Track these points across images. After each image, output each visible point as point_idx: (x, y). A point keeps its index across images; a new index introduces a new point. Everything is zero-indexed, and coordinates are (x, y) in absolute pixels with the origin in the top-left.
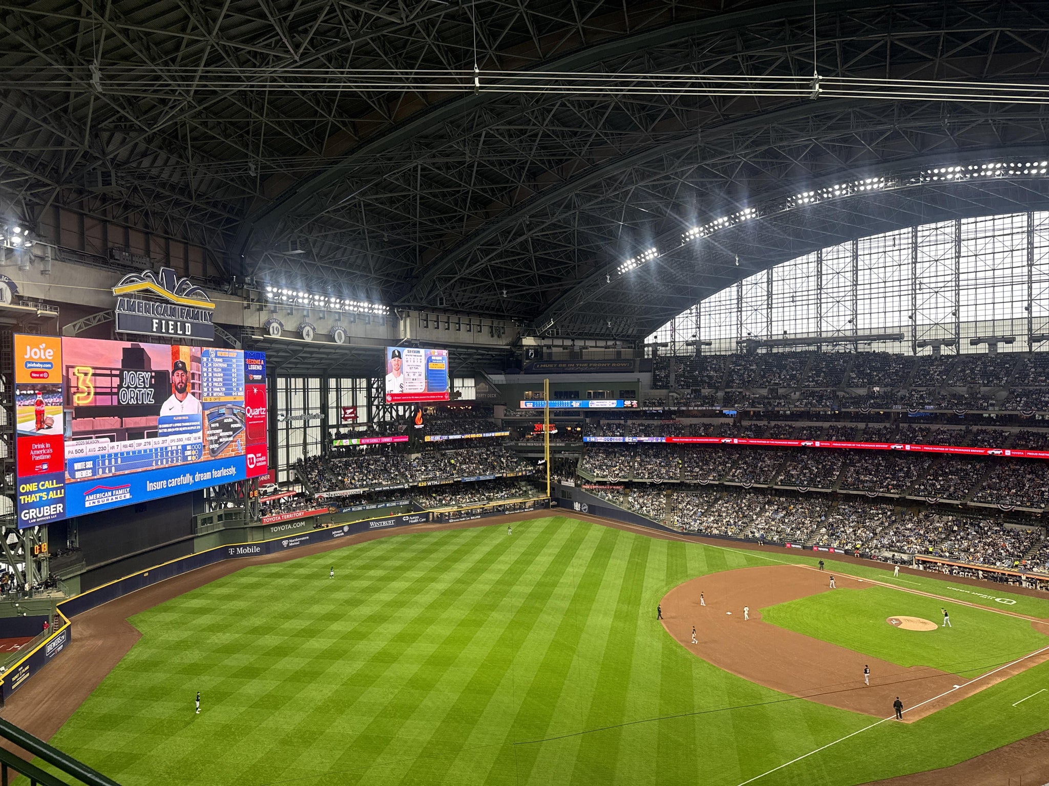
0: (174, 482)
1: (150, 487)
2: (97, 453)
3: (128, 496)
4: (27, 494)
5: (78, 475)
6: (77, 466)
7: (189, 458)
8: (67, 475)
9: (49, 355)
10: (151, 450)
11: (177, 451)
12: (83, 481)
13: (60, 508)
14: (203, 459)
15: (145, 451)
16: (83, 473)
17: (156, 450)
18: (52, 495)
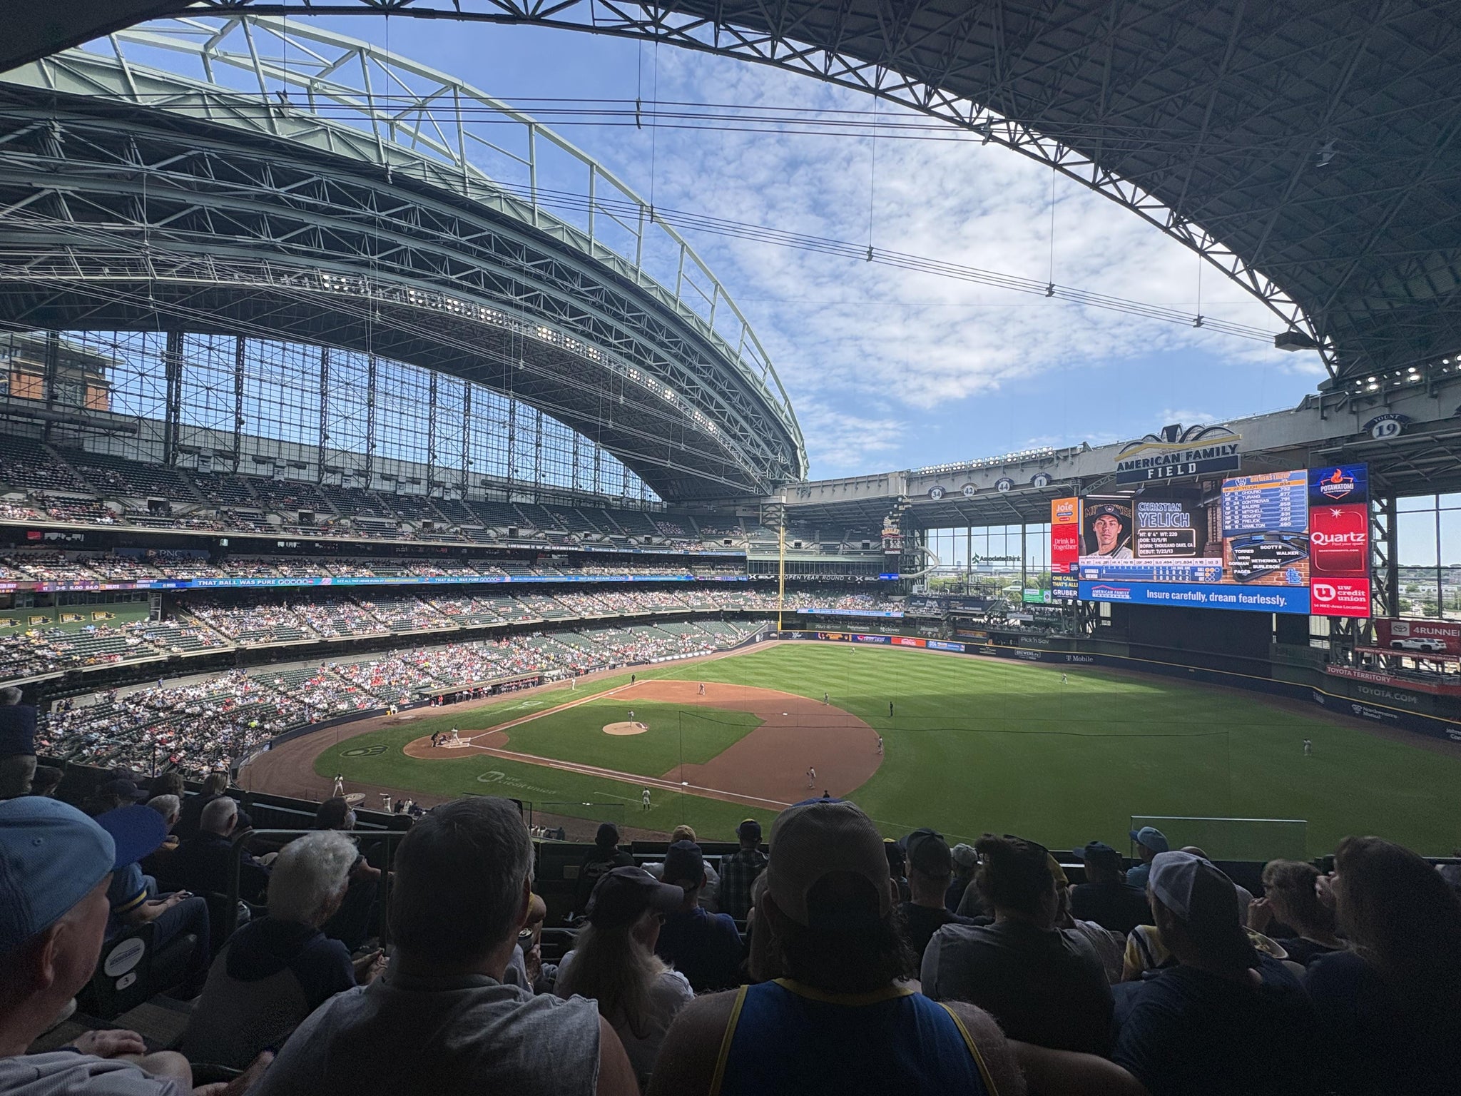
0: (1179, 596)
1: (1150, 594)
2: (1102, 564)
3: (1128, 597)
4: (1057, 581)
5: (1088, 576)
6: (1087, 571)
7: (1201, 579)
8: (1080, 576)
9: (1070, 508)
10: (1152, 568)
11: (1184, 572)
12: (1091, 580)
13: (1075, 593)
14: (1222, 581)
15: (1146, 567)
16: (1091, 575)
17: (1158, 568)
18: (1070, 585)
